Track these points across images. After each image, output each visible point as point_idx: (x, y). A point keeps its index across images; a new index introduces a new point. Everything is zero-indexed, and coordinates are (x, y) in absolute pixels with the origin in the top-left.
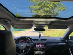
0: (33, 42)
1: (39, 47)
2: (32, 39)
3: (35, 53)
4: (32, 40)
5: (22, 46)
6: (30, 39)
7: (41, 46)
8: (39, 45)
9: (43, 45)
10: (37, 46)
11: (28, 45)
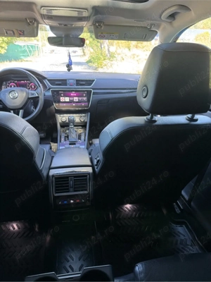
0: (49, 89)
1: (71, 102)
2: (45, 78)
3: (60, 121)
4: (46, 82)
5: (15, 98)
6: (41, 78)
7: (76, 99)
8: (69, 96)
9: (83, 96)
10: (62, 99)
11: (33, 94)
